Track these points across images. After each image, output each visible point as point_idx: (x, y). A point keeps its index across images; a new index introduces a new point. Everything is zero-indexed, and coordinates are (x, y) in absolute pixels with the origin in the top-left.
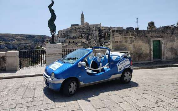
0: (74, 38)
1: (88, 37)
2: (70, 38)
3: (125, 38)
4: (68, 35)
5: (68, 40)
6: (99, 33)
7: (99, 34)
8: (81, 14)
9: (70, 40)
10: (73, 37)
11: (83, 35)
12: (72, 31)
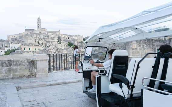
0: (31, 45)
1: (46, 45)
2: (26, 45)
3: (140, 45)
4: (22, 42)
5: (23, 47)
6: (58, 40)
7: (59, 42)
8: (38, 18)
9: (25, 47)
10: (29, 44)
11: (40, 42)
12: (28, 36)
